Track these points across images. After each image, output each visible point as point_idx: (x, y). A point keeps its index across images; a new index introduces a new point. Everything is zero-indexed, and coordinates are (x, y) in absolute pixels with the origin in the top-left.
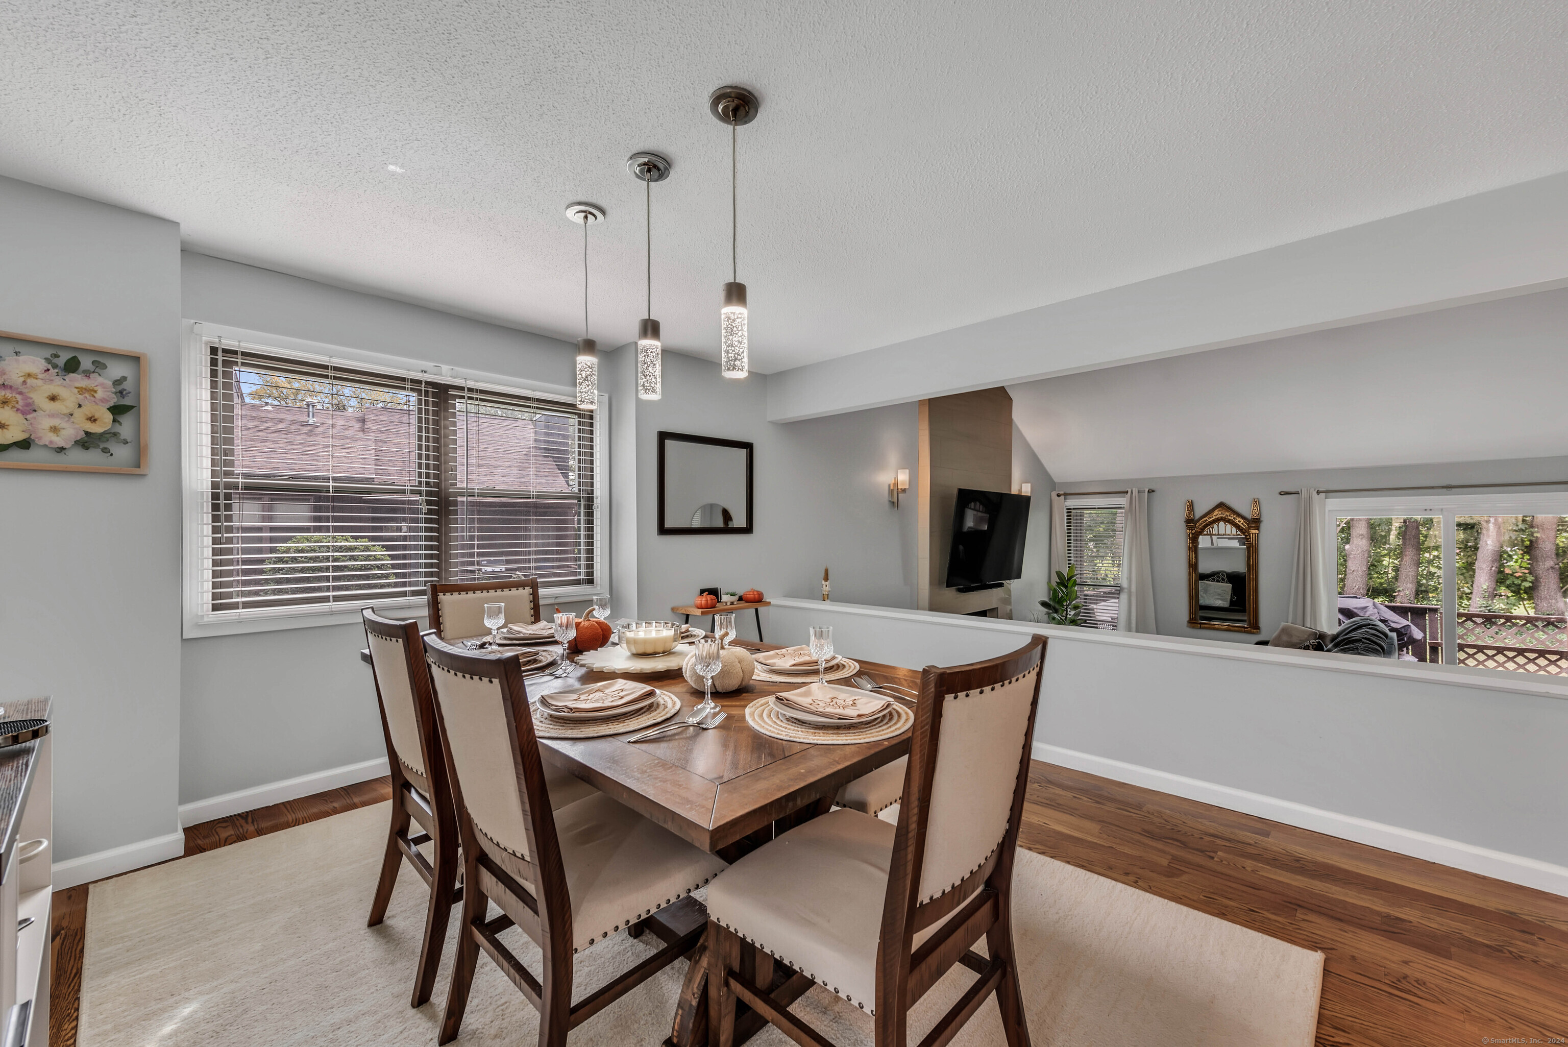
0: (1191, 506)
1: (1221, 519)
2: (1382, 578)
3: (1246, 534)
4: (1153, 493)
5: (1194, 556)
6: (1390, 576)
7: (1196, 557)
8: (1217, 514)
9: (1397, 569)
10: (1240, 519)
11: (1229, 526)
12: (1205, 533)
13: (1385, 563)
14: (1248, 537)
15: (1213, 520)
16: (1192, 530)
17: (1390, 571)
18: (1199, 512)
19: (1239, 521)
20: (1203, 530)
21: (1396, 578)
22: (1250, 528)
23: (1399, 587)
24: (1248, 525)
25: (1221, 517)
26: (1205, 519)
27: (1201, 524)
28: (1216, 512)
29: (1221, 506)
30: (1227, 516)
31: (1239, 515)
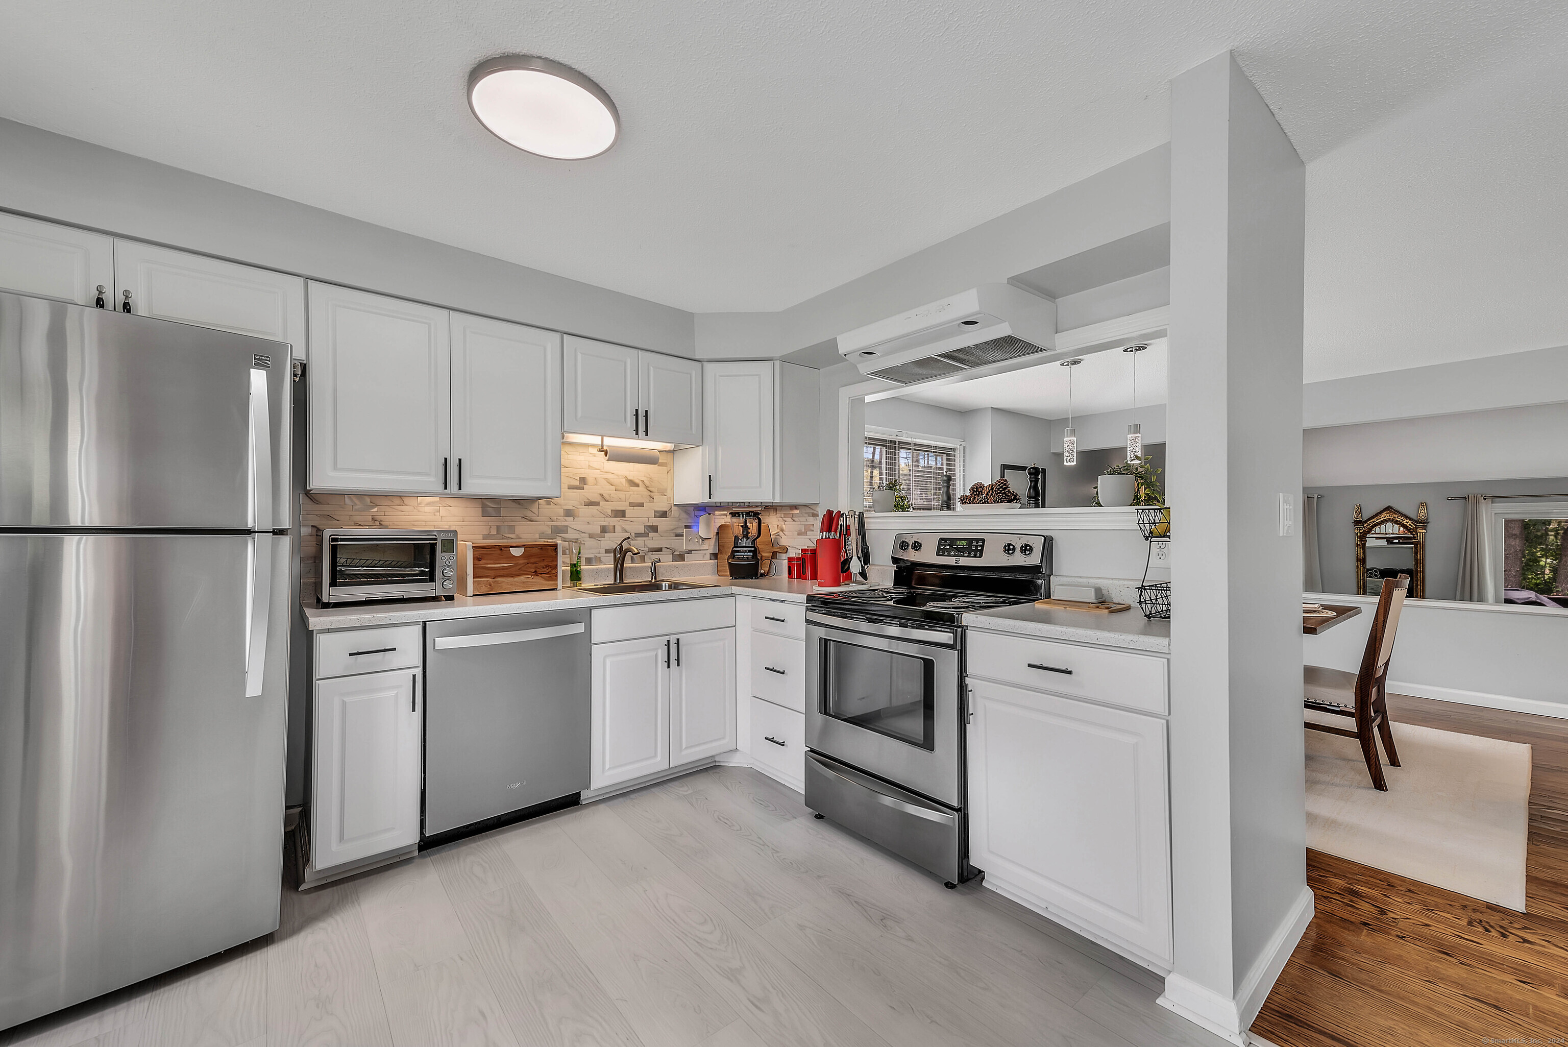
0: (1360, 510)
1: (1389, 520)
2: (1538, 579)
3: (1414, 533)
4: (1322, 499)
5: (1361, 551)
6: (1546, 577)
7: (1364, 553)
8: (1385, 516)
9: (1554, 570)
10: (1407, 521)
11: (1396, 526)
12: (1373, 532)
13: (1542, 563)
14: (1416, 536)
15: (1381, 521)
16: (1360, 530)
17: (1547, 571)
18: (1366, 515)
19: (1406, 522)
20: (1370, 530)
21: (1554, 579)
22: (1417, 528)
23: (1556, 587)
24: (1415, 525)
25: (1389, 519)
26: (1373, 520)
27: (1369, 524)
28: (1384, 514)
29: (1388, 509)
30: (1395, 518)
31: (1406, 517)
